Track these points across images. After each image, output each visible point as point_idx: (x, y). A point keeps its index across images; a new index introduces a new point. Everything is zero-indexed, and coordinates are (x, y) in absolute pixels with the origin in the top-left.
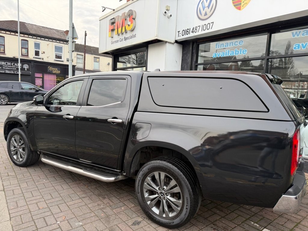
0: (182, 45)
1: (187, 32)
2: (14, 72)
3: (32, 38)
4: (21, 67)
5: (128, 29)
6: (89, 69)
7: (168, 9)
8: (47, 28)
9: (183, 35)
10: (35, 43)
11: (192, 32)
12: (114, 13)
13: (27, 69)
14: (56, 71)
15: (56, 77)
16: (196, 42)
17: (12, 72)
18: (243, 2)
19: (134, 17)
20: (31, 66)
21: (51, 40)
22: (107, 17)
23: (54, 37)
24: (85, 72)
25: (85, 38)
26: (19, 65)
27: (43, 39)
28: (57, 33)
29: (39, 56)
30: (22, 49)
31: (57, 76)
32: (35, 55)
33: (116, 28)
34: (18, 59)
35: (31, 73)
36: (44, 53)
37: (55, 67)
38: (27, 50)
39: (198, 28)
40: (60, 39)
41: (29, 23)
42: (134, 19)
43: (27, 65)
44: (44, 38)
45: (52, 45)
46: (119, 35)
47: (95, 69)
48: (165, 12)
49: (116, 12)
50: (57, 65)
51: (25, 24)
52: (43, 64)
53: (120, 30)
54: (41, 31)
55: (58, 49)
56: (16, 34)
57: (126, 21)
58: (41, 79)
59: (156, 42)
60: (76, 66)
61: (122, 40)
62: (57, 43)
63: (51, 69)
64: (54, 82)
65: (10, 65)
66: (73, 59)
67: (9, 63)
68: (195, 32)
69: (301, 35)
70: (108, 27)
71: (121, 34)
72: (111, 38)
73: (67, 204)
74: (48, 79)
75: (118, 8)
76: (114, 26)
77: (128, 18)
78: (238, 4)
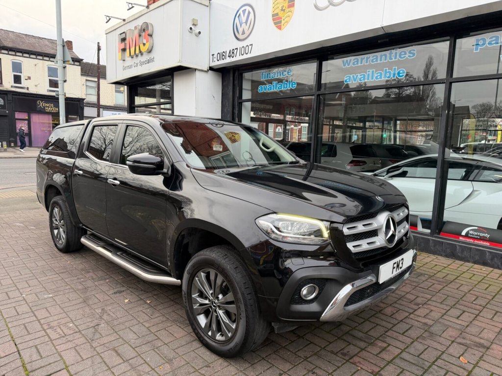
0: (221, 74)
1: (222, 55)
3: (7, 54)
5: (144, 49)
6: (108, 105)
7: (195, 24)
8: (33, 36)
9: (218, 61)
10: (13, 62)
11: (229, 56)
12: (124, 25)
14: (52, 108)
15: (51, 117)
16: (238, 70)
18: (284, 20)
19: (150, 32)
20: (8, 100)
21: (41, 58)
22: (115, 30)
23: (46, 52)
24: (101, 110)
25: (98, 53)
27: (27, 55)
29: (21, 83)
31: (52, 116)
32: (15, 83)
33: (128, 47)
35: (7, 112)
36: (29, 78)
37: (49, 101)
39: (236, 51)
42: (151, 36)
43: (1, 99)
44: (28, 53)
45: (43, 65)
46: (132, 57)
47: (117, 103)
48: (191, 28)
49: (127, 23)
50: (52, 99)
52: (28, 96)
53: (133, 50)
54: (23, 43)
55: (52, 71)
57: (141, 38)
58: (26, 122)
59: (180, 69)
60: (85, 99)
61: (137, 64)
63: (42, 105)
64: (49, 127)
66: (65, 93)
68: (233, 57)
69: (351, 63)
70: (117, 45)
71: (135, 57)
72: (122, 61)
73: (39, 279)
74: (38, 121)
75: (129, 17)
76: (125, 44)
77: (143, 34)
78: (278, 22)
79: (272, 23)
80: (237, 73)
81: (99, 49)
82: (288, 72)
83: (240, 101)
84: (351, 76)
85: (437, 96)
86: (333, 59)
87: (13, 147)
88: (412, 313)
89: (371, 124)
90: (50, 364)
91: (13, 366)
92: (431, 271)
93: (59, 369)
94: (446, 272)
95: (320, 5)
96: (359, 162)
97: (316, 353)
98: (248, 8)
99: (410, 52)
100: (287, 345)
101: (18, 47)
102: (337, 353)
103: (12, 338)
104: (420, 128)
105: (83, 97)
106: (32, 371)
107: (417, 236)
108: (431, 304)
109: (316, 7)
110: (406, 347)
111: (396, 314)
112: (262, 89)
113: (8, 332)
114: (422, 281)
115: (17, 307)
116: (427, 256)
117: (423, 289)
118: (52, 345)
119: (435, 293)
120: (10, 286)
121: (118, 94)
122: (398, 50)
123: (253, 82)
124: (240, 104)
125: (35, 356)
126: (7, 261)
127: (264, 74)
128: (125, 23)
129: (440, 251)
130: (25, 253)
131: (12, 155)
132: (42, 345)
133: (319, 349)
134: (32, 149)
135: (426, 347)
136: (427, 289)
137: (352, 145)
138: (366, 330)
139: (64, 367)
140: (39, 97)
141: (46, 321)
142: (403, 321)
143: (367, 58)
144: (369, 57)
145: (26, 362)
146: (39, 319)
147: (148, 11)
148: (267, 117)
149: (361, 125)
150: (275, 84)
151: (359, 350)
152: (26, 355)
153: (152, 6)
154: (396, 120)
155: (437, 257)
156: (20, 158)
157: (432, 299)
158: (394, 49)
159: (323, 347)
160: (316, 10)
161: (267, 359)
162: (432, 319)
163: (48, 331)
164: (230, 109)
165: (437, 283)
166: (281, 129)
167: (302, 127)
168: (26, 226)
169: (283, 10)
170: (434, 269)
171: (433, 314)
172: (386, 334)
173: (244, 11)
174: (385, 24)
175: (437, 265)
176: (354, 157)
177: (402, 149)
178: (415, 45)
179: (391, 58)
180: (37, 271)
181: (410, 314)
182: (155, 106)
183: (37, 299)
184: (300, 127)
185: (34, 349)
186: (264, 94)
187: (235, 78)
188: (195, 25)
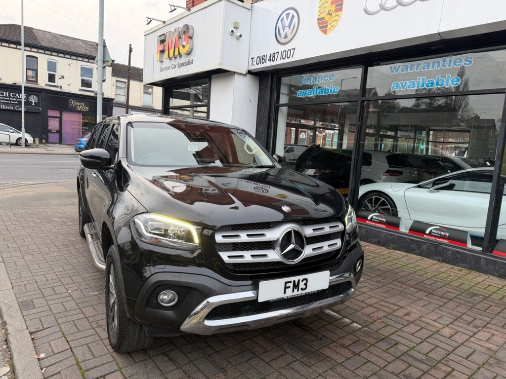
0: (258, 78)
1: (262, 59)
2: (14, 108)
3: (43, 53)
4: (25, 99)
5: (183, 51)
6: (136, 105)
8: (68, 37)
9: (257, 64)
10: (48, 62)
11: (269, 60)
12: (164, 27)
13: (35, 102)
14: (82, 107)
15: (81, 116)
16: (278, 74)
17: (11, 108)
18: (330, 24)
19: (190, 34)
20: (42, 98)
21: (75, 58)
23: (79, 52)
24: (130, 110)
25: (130, 55)
26: (23, 96)
27: (62, 55)
28: (84, 46)
29: (54, 82)
30: (28, 71)
31: (83, 115)
32: (49, 81)
33: (167, 48)
34: (20, 87)
35: (41, 109)
36: (63, 77)
37: (80, 100)
38: (35, 72)
39: (277, 55)
40: (90, 56)
41: (39, 29)
42: (191, 38)
43: (35, 97)
44: (63, 53)
45: (76, 65)
46: (170, 59)
47: (145, 104)
48: (232, 31)
49: (168, 25)
50: (83, 98)
51: (34, 30)
52: (61, 95)
53: (171, 52)
54: (59, 43)
55: (86, 72)
56: (18, 47)
57: (181, 40)
58: (58, 120)
60: (114, 99)
61: (175, 66)
62: (84, 61)
63: (74, 103)
64: (79, 125)
65: (8, 96)
67: (6, 93)
68: (273, 61)
69: (400, 70)
70: (155, 46)
71: (173, 59)
72: (160, 63)
73: (82, 276)
74: (68, 119)
75: (169, 20)
76: (164, 46)
77: (183, 36)
78: (323, 25)
79: (317, 27)
80: (275, 77)
81: (131, 51)
82: (330, 77)
83: (277, 105)
84: (400, 83)
85: (469, 107)
86: (379, 65)
87: (44, 143)
88: (472, 336)
89: (403, 133)
90: (103, 364)
91: (68, 363)
92: (486, 291)
93: (113, 371)
94: (502, 293)
95: (370, 9)
96: (395, 172)
97: (376, 373)
98: (292, 12)
99: (466, 60)
100: (343, 362)
101: (54, 47)
102: (398, 374)
103: (63, 334)
104: (450, 140)
105: (113, 97)
106: (87, 370)
107: (467, 254)
108: (491, 327)
109: (366, 11)
110: (472, 373)
111: (455, 336)
112: (301, 93)
113: (59, 328)
114: (477, 302)
115: (64, 303)
116: (478, 275)
117: (481, 311)
118: (103, 345)
119: (494, 316)
120: (55, 281)
121: (145, 95)
122: (453, 57)
123: (290, 86)
124: (277, 109)
125: (88, 356)
126: (49, 256)
127: (304, 78)
128: (165, 25)
129: (492, 271)
130: (66, 249)
131: (43, 151)
132: (93, 344)
133: (379, 368)
134: (62, 146)
135: (495, 375)
136: (485, 311)
137: (388, 155)
138: (426, 352)
139: (118, 369)
140: (71, 96)
141: (94, 319)
142: (464, 344)
143: (418, 65)
144: (420, 64)
145: (80, 361)
146: (87, 316)
147: (190, 13)
148: (297, 123)
149: (392, 134)
150: (315, 89)
151: (422, 373)
152: (79, 352)
153: (193, 9)
154: (429, 130)
155: (489, 277)
156: (51, 154)
157: (492, 322)
158: (448, 56)
159: (382, 367)
160: (366, 15)
161: (324, 376)
162: (496, 344)
163: (97, 329)
164: (266, 114)
165: (494, 304)
166: (306, 135)
167: (326, 133)
168: (64, 222)
169: (329, 14)
170: (487, 289)
171: (495, 338)
172: (448, 357)
173: (288, 15)
174: (442, 30)
175: (490, 285)
176: (390, 167)
177: (439, 160)
178: (470, 53)
179: (444, 66)
180: (79, 267)
181: (471, 337)
182: (189, 109)
183: (83, 297)
184: (324, 134)
185: (85, 347)
186: (302, 99)
187: (273, 82)
188: (237, 28)
